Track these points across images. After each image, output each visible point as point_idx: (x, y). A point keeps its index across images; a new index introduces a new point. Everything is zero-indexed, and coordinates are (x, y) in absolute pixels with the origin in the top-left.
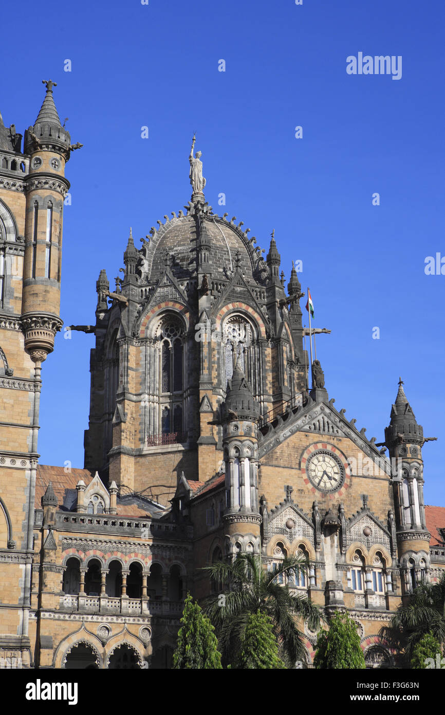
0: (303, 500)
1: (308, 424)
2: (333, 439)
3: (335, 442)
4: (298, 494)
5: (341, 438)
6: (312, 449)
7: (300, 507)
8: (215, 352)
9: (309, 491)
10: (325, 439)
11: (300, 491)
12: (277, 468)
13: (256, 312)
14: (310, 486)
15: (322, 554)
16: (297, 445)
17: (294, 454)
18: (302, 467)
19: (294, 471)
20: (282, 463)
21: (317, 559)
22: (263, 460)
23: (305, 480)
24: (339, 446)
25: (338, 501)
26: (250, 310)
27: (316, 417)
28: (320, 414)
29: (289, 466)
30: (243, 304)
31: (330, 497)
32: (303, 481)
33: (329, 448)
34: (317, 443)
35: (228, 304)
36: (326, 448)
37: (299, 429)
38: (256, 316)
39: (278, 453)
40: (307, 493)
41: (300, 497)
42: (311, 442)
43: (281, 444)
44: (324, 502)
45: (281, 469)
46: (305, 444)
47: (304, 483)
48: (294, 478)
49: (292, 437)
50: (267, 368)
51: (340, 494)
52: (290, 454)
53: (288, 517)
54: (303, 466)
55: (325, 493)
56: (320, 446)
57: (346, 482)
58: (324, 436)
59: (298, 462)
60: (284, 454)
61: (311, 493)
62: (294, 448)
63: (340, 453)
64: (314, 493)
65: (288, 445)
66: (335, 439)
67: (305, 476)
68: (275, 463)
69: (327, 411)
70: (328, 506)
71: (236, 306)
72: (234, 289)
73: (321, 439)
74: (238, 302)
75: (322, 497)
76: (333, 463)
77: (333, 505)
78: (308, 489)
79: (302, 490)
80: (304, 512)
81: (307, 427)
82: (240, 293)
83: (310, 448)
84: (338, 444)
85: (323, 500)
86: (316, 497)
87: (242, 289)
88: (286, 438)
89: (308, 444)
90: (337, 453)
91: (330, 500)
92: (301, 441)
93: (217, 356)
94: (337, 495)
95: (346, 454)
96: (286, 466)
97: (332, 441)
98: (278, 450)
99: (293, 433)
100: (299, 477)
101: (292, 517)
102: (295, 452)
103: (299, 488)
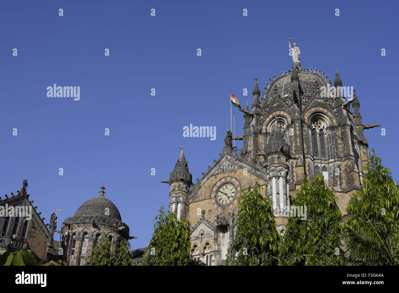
0: (211, 216)
1: (217, 170)
2: (232, 173)
3: (232, 174)
4: (208, 213)
5: (236, 170)
6: (219, 184)
7: (209, 221)
8: (263, 144)
9: (214, 210)
10: (226, 175)
11: (210, 211)
12: (198, 202)
13: (285, 112)
14: (216, 206)
15: (219, 245)
16: (210, 185)
17: (208, 191)
18: (212, 197)
19: (207, 201)
20: (201, 198)
21: (215, 249)
22: (191, 201)
23: (213, 204)
24: (236, 175)
25: (232, 209)
26: (282, 113)
27: (222, 164)
28: (224, 162)
29: (205, 199)
30: (278, 112)
31: (227, 208)
32: (212, 205)
33: (229, 179)
34: (221, 179)
35: (269, 116)
36: (227, 180)
37: (212, 176)
38: (285, 114)
39: (199, 194)
40: (213, 211)
41: (209, 214)
42: (218, 180)
43: (201, 188)
44: (223, 213)
45: (200, 202)
46: (214, 183)
47: (212, 206)
48: (207, 205)
49: (207, 182)
50: (292, 140)
51: (233, 205)
52: (206, 191)
53: (201, 228)
54: (213, 195)
55: (224, 207)
56: (223, 180)
57: (237, 196)
58: (226, 173)
59: (209, 195)
60: (202, 193)
61: (216, 210)
62: (208, 187)
63: (235, 179)
64: (217, 209)
65: (205, 187)
66: (233, 173)
67: (213, 201)
68: (197, 200)
69: (229, 157)
70: (225, 214)
71: (274, 115)
72: (273, 106)
73: (224, 176)
74: (274, 112)
75: (222, 210)
76: (231, 187)
77: (229, 213)
78: (214, 208)
79: (211, 210)
80: (211, 223)
81: (217, 172)
82: (276, 106)
83: (217, 184)
84: (234, 175)
85: (223, 211)
86: (219, 211)
87: (277, 104)
88: (204, 184)
89: (216, 182)
90: (233, 180)
91: (227, 210)
92: (212, 181)
93: (264, 146)
94: (231, 206)
95: (238, 179)
96: (203, 199)
97: (231, 174)
98: (199, 192)
99: (208, 179)
100: (210, 203)
101: (203, 228)
102: (208, 189)
103: (209, 210)
